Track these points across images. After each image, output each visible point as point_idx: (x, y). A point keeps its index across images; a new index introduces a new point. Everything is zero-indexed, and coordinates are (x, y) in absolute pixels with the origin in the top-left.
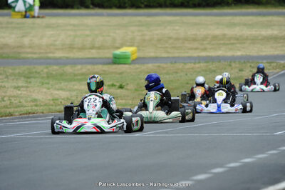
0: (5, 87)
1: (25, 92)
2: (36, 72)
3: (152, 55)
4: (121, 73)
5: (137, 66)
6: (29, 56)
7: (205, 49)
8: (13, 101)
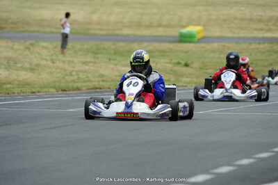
0: (73, 62)
1: (92, 68)
2: (104, 48)
3: (218, 34)
4: (186, 52)
5: (203, 45)
6: (98, 32)
7: (270, 30)
8: (80, 76)
